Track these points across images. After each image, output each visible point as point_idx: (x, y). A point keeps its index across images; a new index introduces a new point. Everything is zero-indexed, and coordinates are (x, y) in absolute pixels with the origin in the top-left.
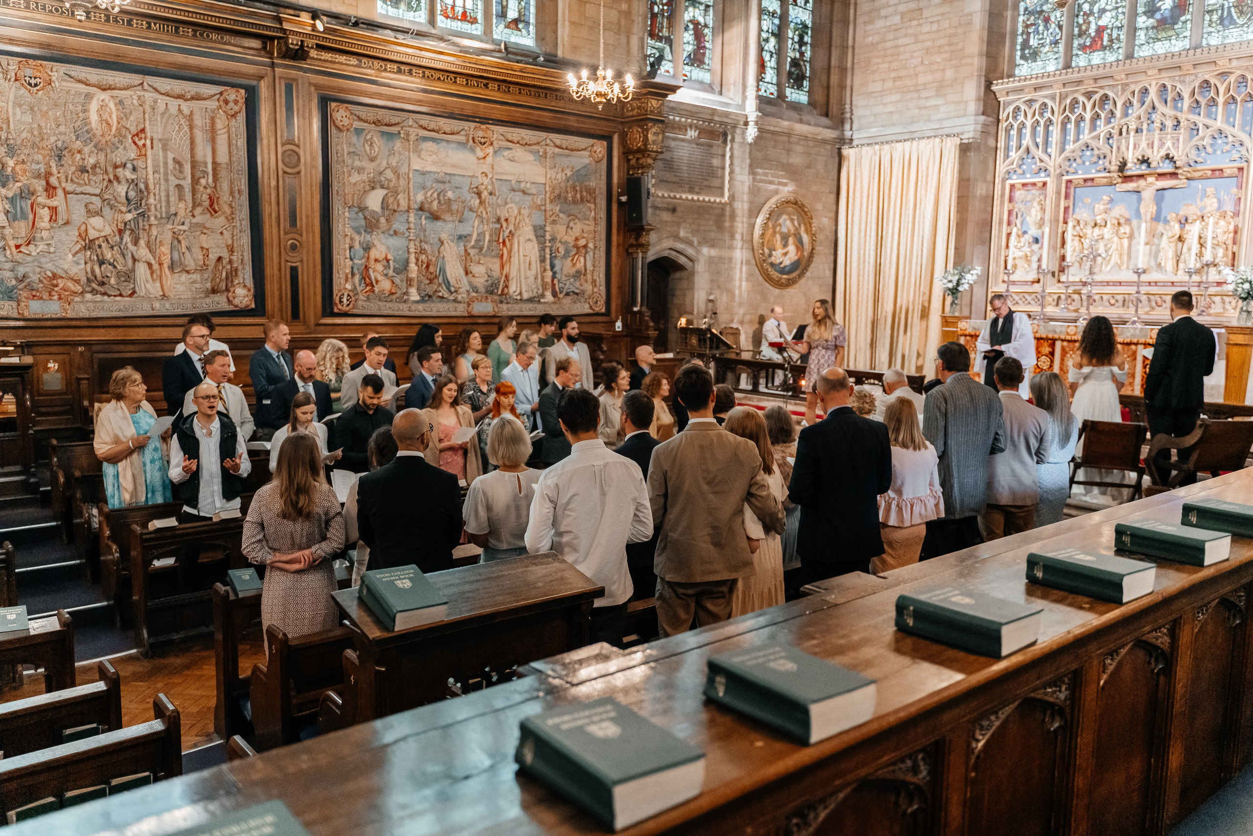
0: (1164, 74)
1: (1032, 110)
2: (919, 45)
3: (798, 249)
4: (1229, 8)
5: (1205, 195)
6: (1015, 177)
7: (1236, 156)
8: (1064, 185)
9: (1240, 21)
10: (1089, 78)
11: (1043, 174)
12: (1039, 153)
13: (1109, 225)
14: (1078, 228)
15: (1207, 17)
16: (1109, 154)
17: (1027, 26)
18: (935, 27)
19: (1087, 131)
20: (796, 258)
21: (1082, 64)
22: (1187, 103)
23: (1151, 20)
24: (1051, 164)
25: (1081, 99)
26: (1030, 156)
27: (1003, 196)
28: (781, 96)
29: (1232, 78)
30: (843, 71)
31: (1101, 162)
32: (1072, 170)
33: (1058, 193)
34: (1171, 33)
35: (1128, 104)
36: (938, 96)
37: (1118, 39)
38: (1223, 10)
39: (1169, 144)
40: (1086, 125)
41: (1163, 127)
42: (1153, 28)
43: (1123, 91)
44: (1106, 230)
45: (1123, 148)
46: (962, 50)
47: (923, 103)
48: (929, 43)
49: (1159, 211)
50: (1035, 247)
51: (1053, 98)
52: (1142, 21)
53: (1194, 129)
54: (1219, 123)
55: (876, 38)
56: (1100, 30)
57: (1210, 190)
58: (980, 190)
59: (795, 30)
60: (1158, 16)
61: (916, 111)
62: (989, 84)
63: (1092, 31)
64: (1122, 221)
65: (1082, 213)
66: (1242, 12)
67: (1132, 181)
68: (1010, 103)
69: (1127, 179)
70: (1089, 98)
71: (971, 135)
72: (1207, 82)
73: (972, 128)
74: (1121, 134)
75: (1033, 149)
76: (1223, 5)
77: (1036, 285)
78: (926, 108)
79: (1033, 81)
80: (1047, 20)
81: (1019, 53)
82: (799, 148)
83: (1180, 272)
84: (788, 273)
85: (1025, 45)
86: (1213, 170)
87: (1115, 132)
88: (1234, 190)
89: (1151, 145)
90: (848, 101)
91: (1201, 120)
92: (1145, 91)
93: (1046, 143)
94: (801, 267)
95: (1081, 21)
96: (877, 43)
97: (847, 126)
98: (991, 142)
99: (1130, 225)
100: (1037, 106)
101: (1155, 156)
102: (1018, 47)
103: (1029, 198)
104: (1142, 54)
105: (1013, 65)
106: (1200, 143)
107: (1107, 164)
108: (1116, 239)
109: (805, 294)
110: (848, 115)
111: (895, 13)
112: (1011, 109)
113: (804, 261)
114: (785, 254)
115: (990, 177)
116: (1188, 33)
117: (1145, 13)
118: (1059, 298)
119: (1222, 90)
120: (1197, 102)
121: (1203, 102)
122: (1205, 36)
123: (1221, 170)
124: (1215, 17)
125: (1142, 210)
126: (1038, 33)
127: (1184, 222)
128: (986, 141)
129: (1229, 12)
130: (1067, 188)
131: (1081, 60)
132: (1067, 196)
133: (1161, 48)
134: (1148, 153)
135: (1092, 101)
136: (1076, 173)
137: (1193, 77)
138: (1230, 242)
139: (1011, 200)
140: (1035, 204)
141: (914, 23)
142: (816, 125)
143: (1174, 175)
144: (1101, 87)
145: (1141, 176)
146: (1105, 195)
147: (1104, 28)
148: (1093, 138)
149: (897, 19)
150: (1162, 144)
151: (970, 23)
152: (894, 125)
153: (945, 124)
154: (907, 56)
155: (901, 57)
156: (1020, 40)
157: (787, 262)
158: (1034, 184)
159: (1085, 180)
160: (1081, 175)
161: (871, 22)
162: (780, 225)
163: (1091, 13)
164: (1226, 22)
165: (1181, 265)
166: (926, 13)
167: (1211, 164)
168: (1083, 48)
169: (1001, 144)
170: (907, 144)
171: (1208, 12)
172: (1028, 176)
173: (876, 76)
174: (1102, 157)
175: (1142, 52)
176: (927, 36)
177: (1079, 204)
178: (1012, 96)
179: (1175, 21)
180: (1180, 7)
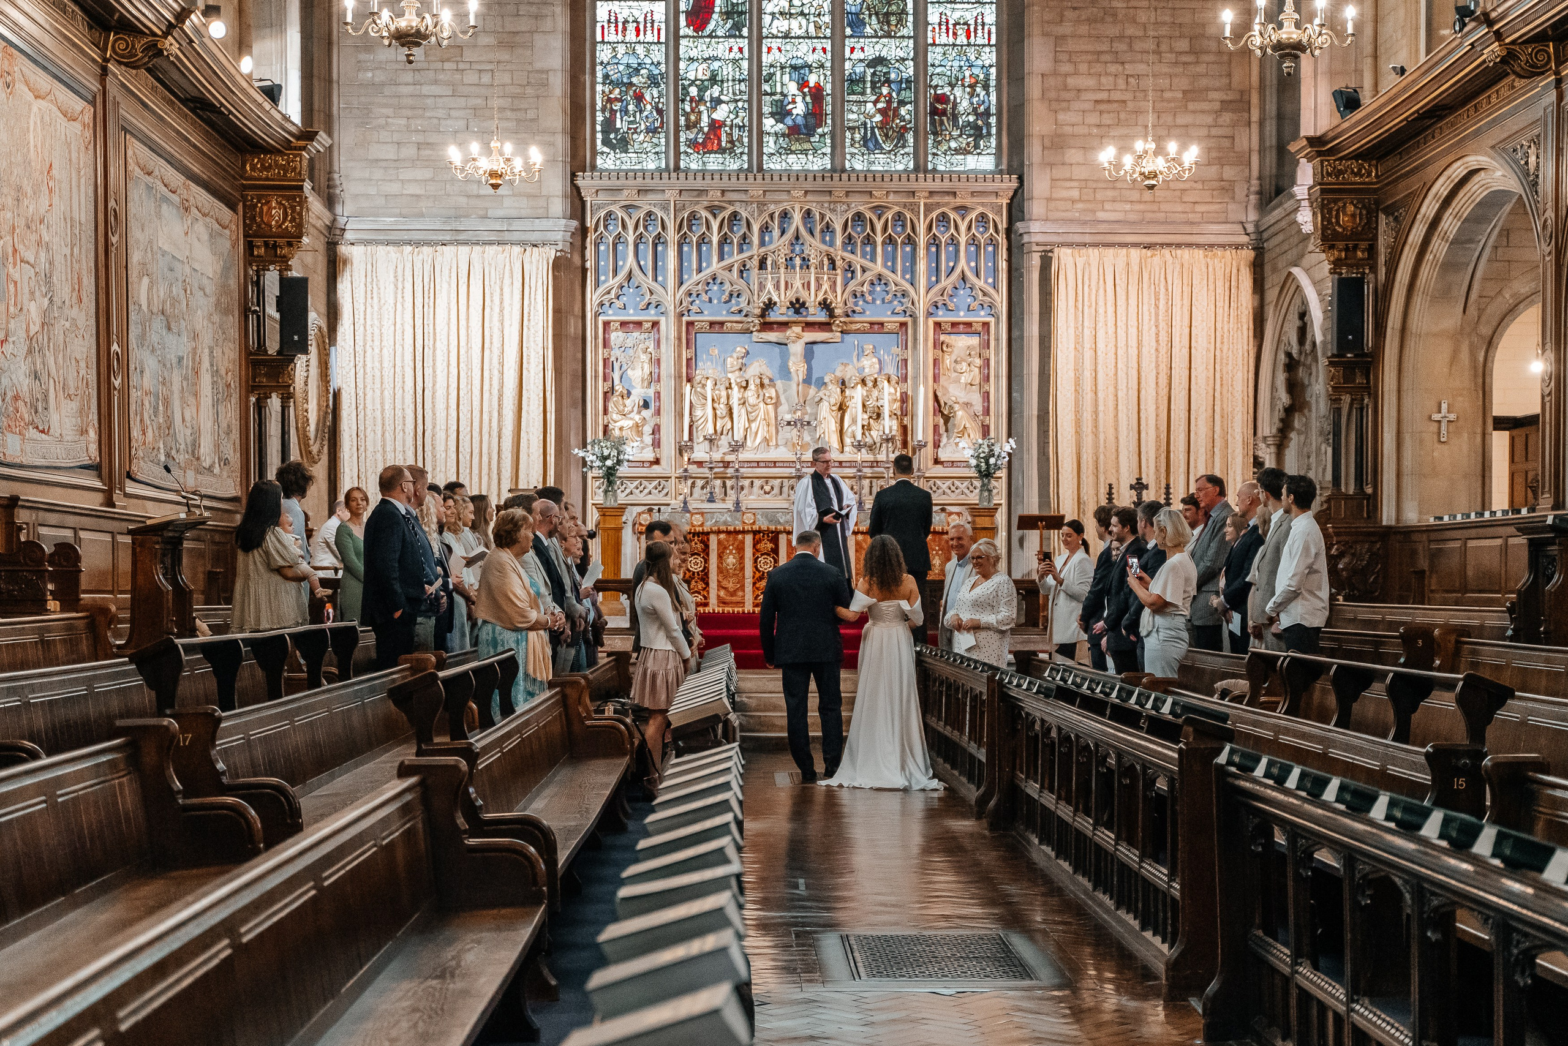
0: (809, 197)
1: (634, 221)
2: (462, 102)
4: (872, 128)
5: (861, 354)
6: (610, 312)
7: (899, 309)
8: (684, 328)
9: (887, 147)
11: (652, 311)
12: (647, 281)
13: (751, 386)
15: (848, 134)
16: (745, 292)
17: (609, 100)
18: (486, 79)
19: (715, 258)
21: (694, 166)
22: (839, 240)
23: (781, 126)
24: (666, 298)
25: (704, 214)
26: (634, 284)
27: (596, 336)
29: (889, 215)
31: (734, 301)
32: (694, 309)
33: (680, 339)
34: (806, 146)
35: (765, 229)
37: (740, 141)
38: (866, 129)
39: (826, 286)
40: (712, 250)
42: (783, 135)
43: (761, 212)
44: (748, 393)
45: (770, 286)
48: (479, 101)
49: (810, 370)
50: (646, 413)
51: (665, 208)
52: (769, 123)
53: (849, 271)
54: (878, 267)
55: (380, 77)
57: (869, 348)
58: (573, 327)
60: (789, 121)
61: (463, 201)
62: (573, 175)
64: (766, 381)
65: (709, 369)
66: (886, 135)
67: (775, 330)
68: (599, 206)
69: (766, 326)
70: (715, 215)
71: (564, 246)
72: (860, 214)
73: (559, 236)
74: (762, 268)
75: (637, 274)
76: (865, 124)
78: (478, 196)
79: (639, 181)
80: (639, 98)
81: (600, 137)
83: (846, 449)
85: (609, 126)
86: (872, 324)
87: (754, 263)
88: (898, 349)
89: (807, 286)
90: (336, 167)
91: (858, 260)
92: (785, 215)
95: (688, 109)
96: (383, 84)
97: (339, 208)
99: (774, 386)
100: (641, 213)
101: (812, 299)
102: (599, 128)
103: (629, 343)
104: (772, 166)
105: (594, 153)
106: (859, 289)
107: (744, 305)
108: (762, 405)
112: (602, 213)
116: (828, 150)
117: (772, 115)
119: (879, 227)
120: (850, 237)
121: (858, 239)
122: (848, 157)
123: (881, 324)
124: (857, 137)
125: (790, 369)
126: (626, 112)
128: (572, 257)
129: (873, 133)
130: (690, 333)
131: (693, 162)
132: (689, 344)
133: (795, 163)
134: (804, 295)
135: (719, 218)
136: (699, 312)
137: (845, 207)
138: (899, 413)
139: (606, 344)
140: (641, 353)
141: (447, 65)
143: (825, 326)
144: (731, 202)
145: (786, 324)
146: (739, 346)
147: (722, 124)
148: (724, 269)
150: (819, 286)
151: (545, 84)
152: (422, 215)
153: (517, 225)
154: (441, 113)
155: (428, 114)
156: (600, 118)
158: (639, 324)
159: (712, 324)
160: (706, 317)
165: (848, 441)
167: (869, 317)
168: (693, 144)
169: (591, 263)
171: (849, 128)
172: (631, 311)
173: (384, 135)
174: (735, 295)
175: (773, 164)
176: (473, 89)
177: (702, 355)
178: (602, 196)
179: (811, 132)
180: (815, 115)
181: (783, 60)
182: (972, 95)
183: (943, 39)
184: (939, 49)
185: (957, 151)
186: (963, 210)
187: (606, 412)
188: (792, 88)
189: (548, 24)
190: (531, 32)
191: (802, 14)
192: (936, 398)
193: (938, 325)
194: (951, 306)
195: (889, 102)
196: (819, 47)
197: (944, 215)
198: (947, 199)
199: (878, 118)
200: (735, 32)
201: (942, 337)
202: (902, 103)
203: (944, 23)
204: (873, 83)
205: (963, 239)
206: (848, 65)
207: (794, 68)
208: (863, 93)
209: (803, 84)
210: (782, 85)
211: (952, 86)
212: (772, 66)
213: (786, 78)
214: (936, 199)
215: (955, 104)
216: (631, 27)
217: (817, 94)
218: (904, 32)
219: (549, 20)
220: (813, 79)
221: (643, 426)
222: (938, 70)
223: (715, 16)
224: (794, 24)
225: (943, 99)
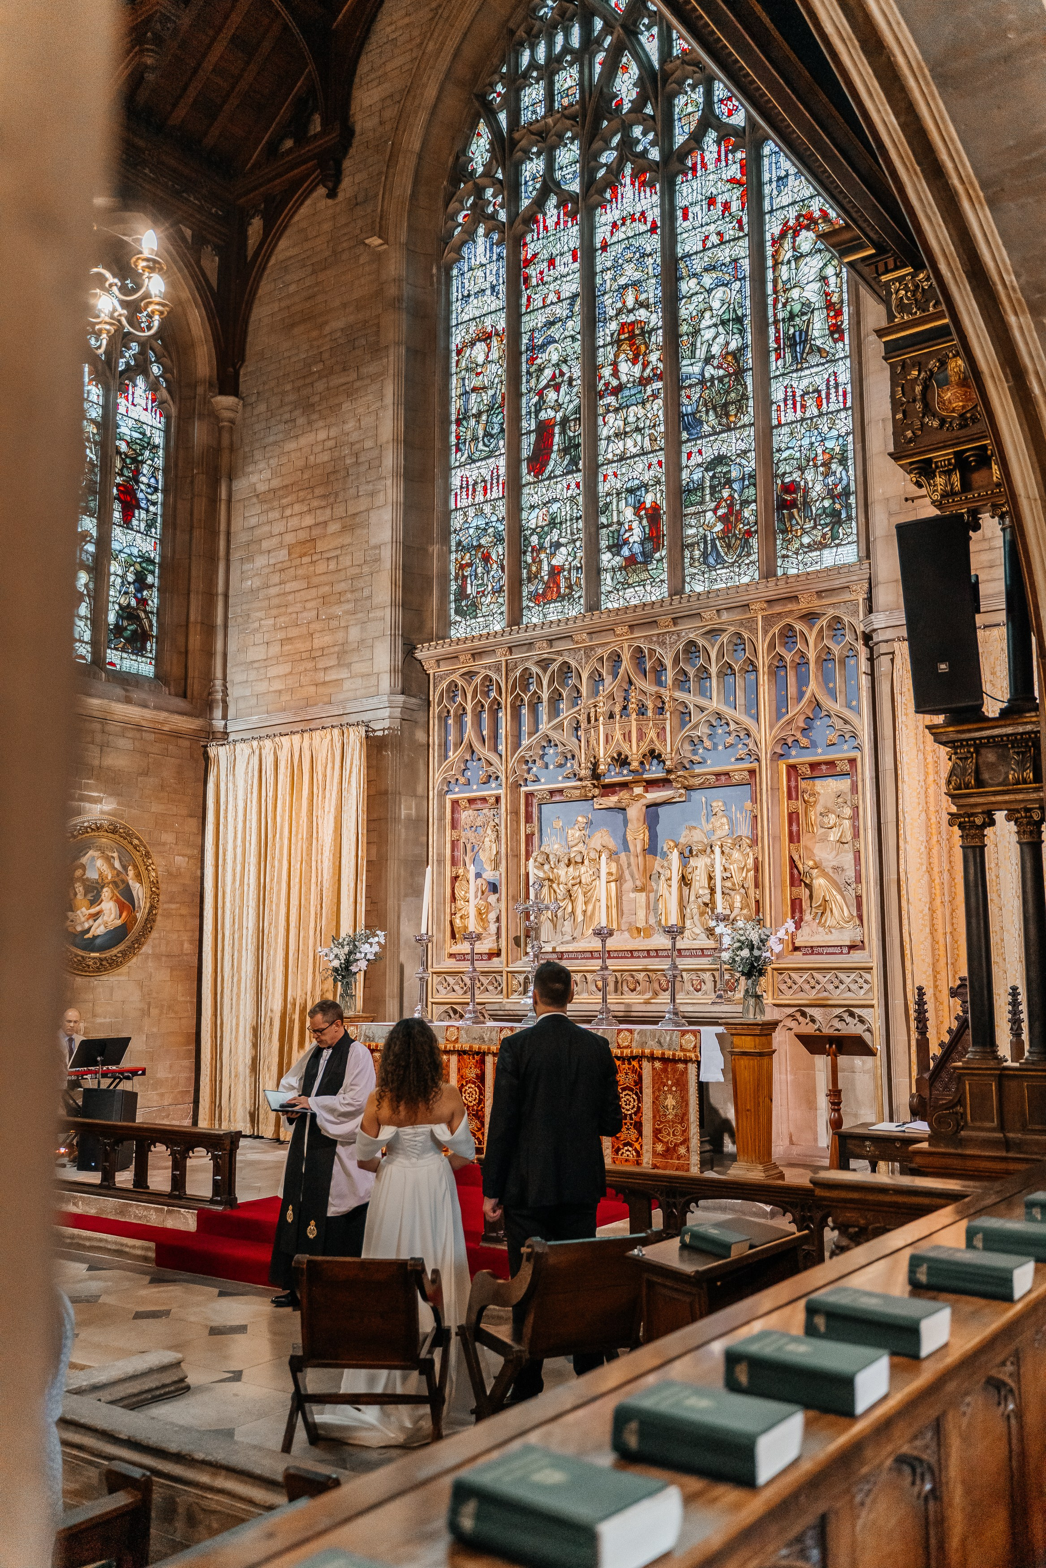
0: (638, 633)
1: (472, 688)
2: (313, 592)
3: (121, 907)
4: (713, 540)
5: (711, 812)
6: (456, 789)
7: (742, 752)
8: (523, 801)
9: (730, 559)
10: (541, 638)
11: (493, 785)
12: (483, 751)
13: (586, 862)
14: (546, 867)
15: (687, 553)
16: (577, 752)
17: (462, 568)
18: (332, 566)
19: (545, 718)
20: (119, 922)
21: (534, 620)
22: (669, 676)
23: (618, 558)
24: (500, 767)
25: (535, 669)
26: (475, 757)
27: (442, 818)
28: (98, 660)
29: (724, 638)
30: (209, 629)
31: (569, 765)
32: (530, 777)
33: (516, 813)
34: (644, 576)
35: (597, 679)
36: (339, 665)
37: (578, 584)
38: (705, 543)
39: (652, 735)
40: (544, 709)
41: (642, 711)
42: (620, 569)
43: (588, 657)
44: (583, 869)
45: (593, 742)
46: (370, 597)
47: (320, 676)
48: (326, 589)
50: (492, 898)
51: (498, 670)
52: (607, 559)
53: (684, 715)
54: (715, 704)
55: (257, 582)
56: (555, 572)
57: (718, 805)
58: (406, 809)
59: (128, 565)
60: (625, 552)
61: (312, 689)
62: (409, 650)
63: (544, 573)
64: (605, 854)
65: (553, 845)
66: (729, 546)
67: (614, 793)
68: (442, 678)
70: (545, 670)
71: (386, 724)
72: (692, 643)
74: (589, 722)
75: (477, 745)
76: (705, 536)
77: (495, 959)
78: (324, 683)
79: (469, 644)
80: (486, 558)
81: (453, 605)
82: (123, 743)
84: (101, 949)
85: (462, 594)
86: (718, 775)
87: (583, 718)
88: (748, 804)
89: (627, 737)
90: (219, 674)
91: (691, 699)
92: (616, 658)
93: (495, 736)
94: (130, 937)
95: (529, 560)
96: (258, 589)
97: (218, 713)
98: (420, 736)
100: (478, 679)
101: (636, 754)
102: (452, 597)
103: (479, 821)
104: (610, 606)
105: (447, 624)
106: (694, 734)
107: (576, 767)
109: (140, 984)
110: (219, 696)
111: (281, 546)
112: (444, 685)
113: (137, 927)
114: (96, 916)
115: (420, 790)
116: (664, 576)
117: (609, 548)
118: (526, 978)
119: (713, 654)
120: (684, 673)
121: (691, 672)
122: (688, 579)
123: (727, 774)
124: (697, 553)
125: (629, 838)
126: (476, 576)
127: (687, 854)
128: (412, 734)
129: (714, 546)
130: (528, 805)
131: (532, 617)
132: (529, 819)
133: (633, 596)
134: (626, 749)
135: (549, 673)
136: (537, 780)
137: (674, 637)
138: (750, 883)
139: (454, 824)
140: (489, 831)
141: (306, 560)
142: (157, 708)
145: (624, 785)
146: (580, 815)
147: (561, 569)
148: (555, 728)
149: (283, 554)
150: (642, 735)
151: (378, 560)
152: (282, 710)
153: (351, 707)
154: (298, 607)
155: (289, 610)
156: (453, 587)
157: (99, 929)
158: (484, 800)
159: (552, 793)
160: (543, 786)
161: (250, 559)
162: (83, 867)
163: (542, 548)
164: (711, 560)
166: (321, 546)
167: (712, 766)
168: (535, 597)
169: (435, 738)
170: (296, 738)
171: (687, 546)
172: (475, 787)
173: (258, 638)
174: (569, 756)
175: (610, 604)
176: (323, 578)
177: (547, 830)
178: (445, 667)
179: (647, 557)
180: (653, 538)
181: (619, 486)
182: (826, 475)
183: (791, 417)
184: (785, 430)
185: (811, 547)
186: (810, 617)
187: (454, 898)
188: (629, 513)
189: (380, 499)
190: (368, 510)
191: (638, 430)
192: (793, 863)
193: (792, 768)
194: (804, 742)
195: (730, 507)
196: (655, 461)
197: (790, 627)
198: (790, 607)
199: (719, 527)
200: (572, 468)
201: (803, 784)
202: (745, 503)
203: (791, 398)
204: (712, 487)
205: (812, 656)
206: (685, 474)
207: (630, 491)
208: (702, 503)
209: (639, 507)
210: (619, 512)
211: (801, 469)
212: (608, 494)
213: (623, 503)
214: (778, 609)
215: (806, 491)
216: (479, 488)
217: (654, 515)
218: (746, 420)
219: (381, 496)
220: (649, 499)
221: (487, 913)
222: (785, 454)
223: (553, 456)
224: (629, 443)
225: (791, 488)
